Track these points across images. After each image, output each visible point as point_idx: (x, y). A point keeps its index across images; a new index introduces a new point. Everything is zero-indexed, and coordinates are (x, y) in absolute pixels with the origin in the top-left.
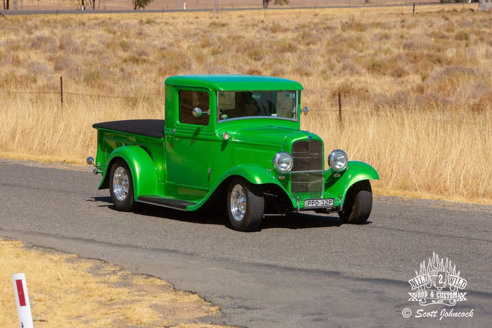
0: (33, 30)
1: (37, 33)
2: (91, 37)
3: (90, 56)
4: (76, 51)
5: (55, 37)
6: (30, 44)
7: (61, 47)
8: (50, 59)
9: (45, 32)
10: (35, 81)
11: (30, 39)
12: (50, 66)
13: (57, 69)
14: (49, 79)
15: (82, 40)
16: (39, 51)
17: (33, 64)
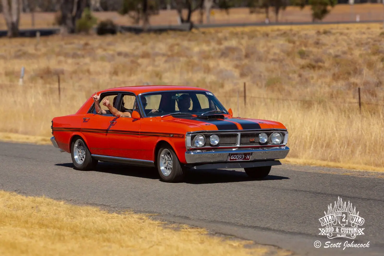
0: (223, 42)
1: (226, 44)
2: (273, 46)
3: (272, 63)
4: (260, 59)
5: (241, 47)
6: (219, 54)
7: (247, 56)
8: (237, 67)
9: (233, 43)
10: (222, 86)
11: (219, 50)
12: (236, 73)
13: (242, 75)
14: (236, 84)
15: (265, 49)
16: (227, 59)
17: (221, 71)
